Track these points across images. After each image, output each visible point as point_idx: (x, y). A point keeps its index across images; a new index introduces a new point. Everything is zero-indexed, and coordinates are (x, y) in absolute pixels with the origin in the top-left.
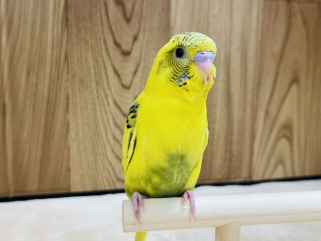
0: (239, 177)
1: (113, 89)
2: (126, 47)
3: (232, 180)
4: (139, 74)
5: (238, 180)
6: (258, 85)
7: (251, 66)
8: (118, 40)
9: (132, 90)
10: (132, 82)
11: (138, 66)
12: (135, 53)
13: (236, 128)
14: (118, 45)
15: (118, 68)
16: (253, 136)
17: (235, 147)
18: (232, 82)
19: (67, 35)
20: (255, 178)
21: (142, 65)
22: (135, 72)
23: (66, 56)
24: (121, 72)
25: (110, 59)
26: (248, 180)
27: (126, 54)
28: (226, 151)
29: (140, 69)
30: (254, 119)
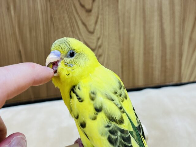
0: (172, 81)
1: (83, 35)
2: (88, 7)
3: (167, 84)
4: (99, 23)
5: (171, 83)
6: (184, 20)
7: (177, 8)
8: (83, 3)
9: (95, 34)
10: (94, 29)
11: (98, 18)
12: (95, 10)
13: (168, 51)
14: (83, 6)
15: (85, 21)
16: (181, 55)
17: (168, 63)
18: (164, 21)
19: (50, 4)
20: (184, 81)
21: (100, 17)
22: (96, 22)
23: (51, 18)
24: (87, 23)
25: (79, 16)
26: (179, 83)
27: (89, 11)
28: (162, 66)
29: (99, 20)
30: (181, 44)
